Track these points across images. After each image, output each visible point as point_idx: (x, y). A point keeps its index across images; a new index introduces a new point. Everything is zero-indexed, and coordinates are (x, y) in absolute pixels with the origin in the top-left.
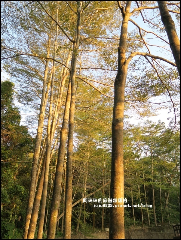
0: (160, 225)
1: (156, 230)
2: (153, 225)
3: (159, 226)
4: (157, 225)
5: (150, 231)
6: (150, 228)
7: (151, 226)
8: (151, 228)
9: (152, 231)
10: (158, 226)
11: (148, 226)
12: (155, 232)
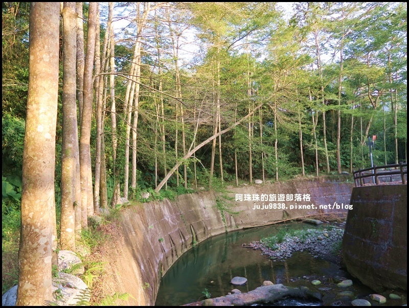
0: (346, 172)
1: (338, 179)
2: (333, 173)
3: (344, 174)
4: (340, 172)
5: (329, 181)
6: (329, 178)
7: (331, 174)
8: (331, 176)
9: (331, 181)
10: (342, 174)
11: (327, 174)
12: (336, 181)
